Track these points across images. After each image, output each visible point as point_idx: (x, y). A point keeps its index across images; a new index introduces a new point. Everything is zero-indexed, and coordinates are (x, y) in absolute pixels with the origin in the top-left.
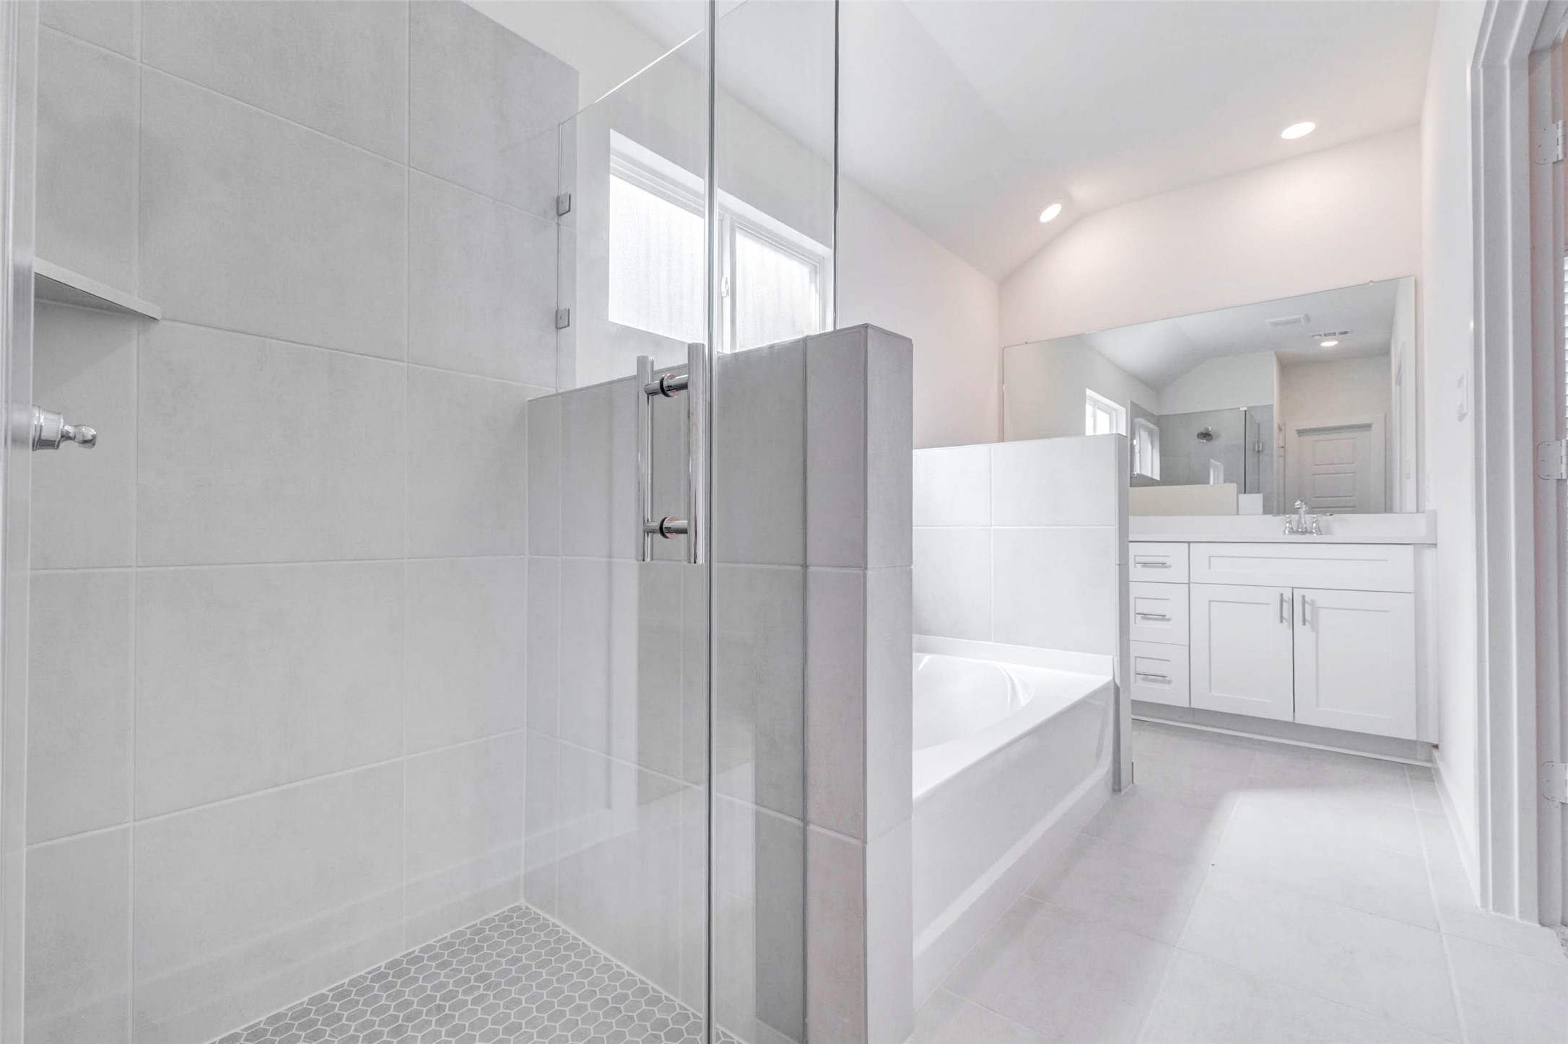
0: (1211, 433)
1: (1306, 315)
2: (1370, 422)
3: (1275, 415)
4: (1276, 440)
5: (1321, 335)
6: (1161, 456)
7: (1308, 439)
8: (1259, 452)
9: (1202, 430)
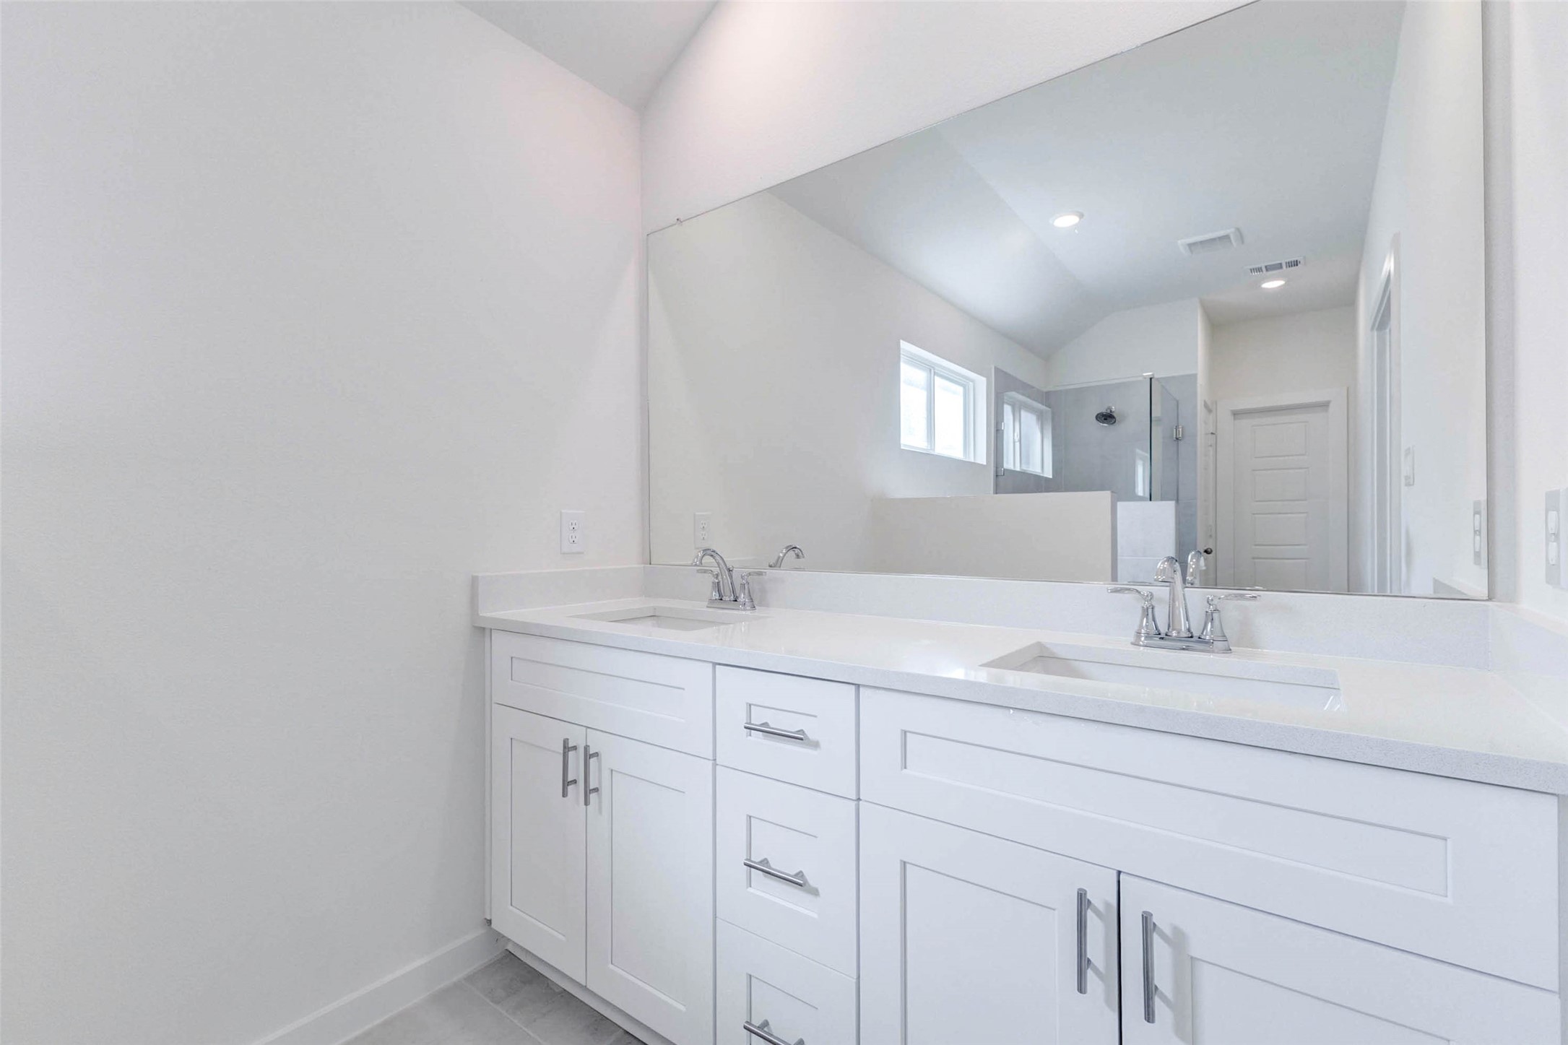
0: (1115, 415)
1: (1238, 230)
2: (1326, 399)
3: (1199, 390)
4: (1202, 424)
5: (1259, 270)
6: (1054, 446)
7: (1245, 423)
8: (1177, 439)
9: (1103, 410)
